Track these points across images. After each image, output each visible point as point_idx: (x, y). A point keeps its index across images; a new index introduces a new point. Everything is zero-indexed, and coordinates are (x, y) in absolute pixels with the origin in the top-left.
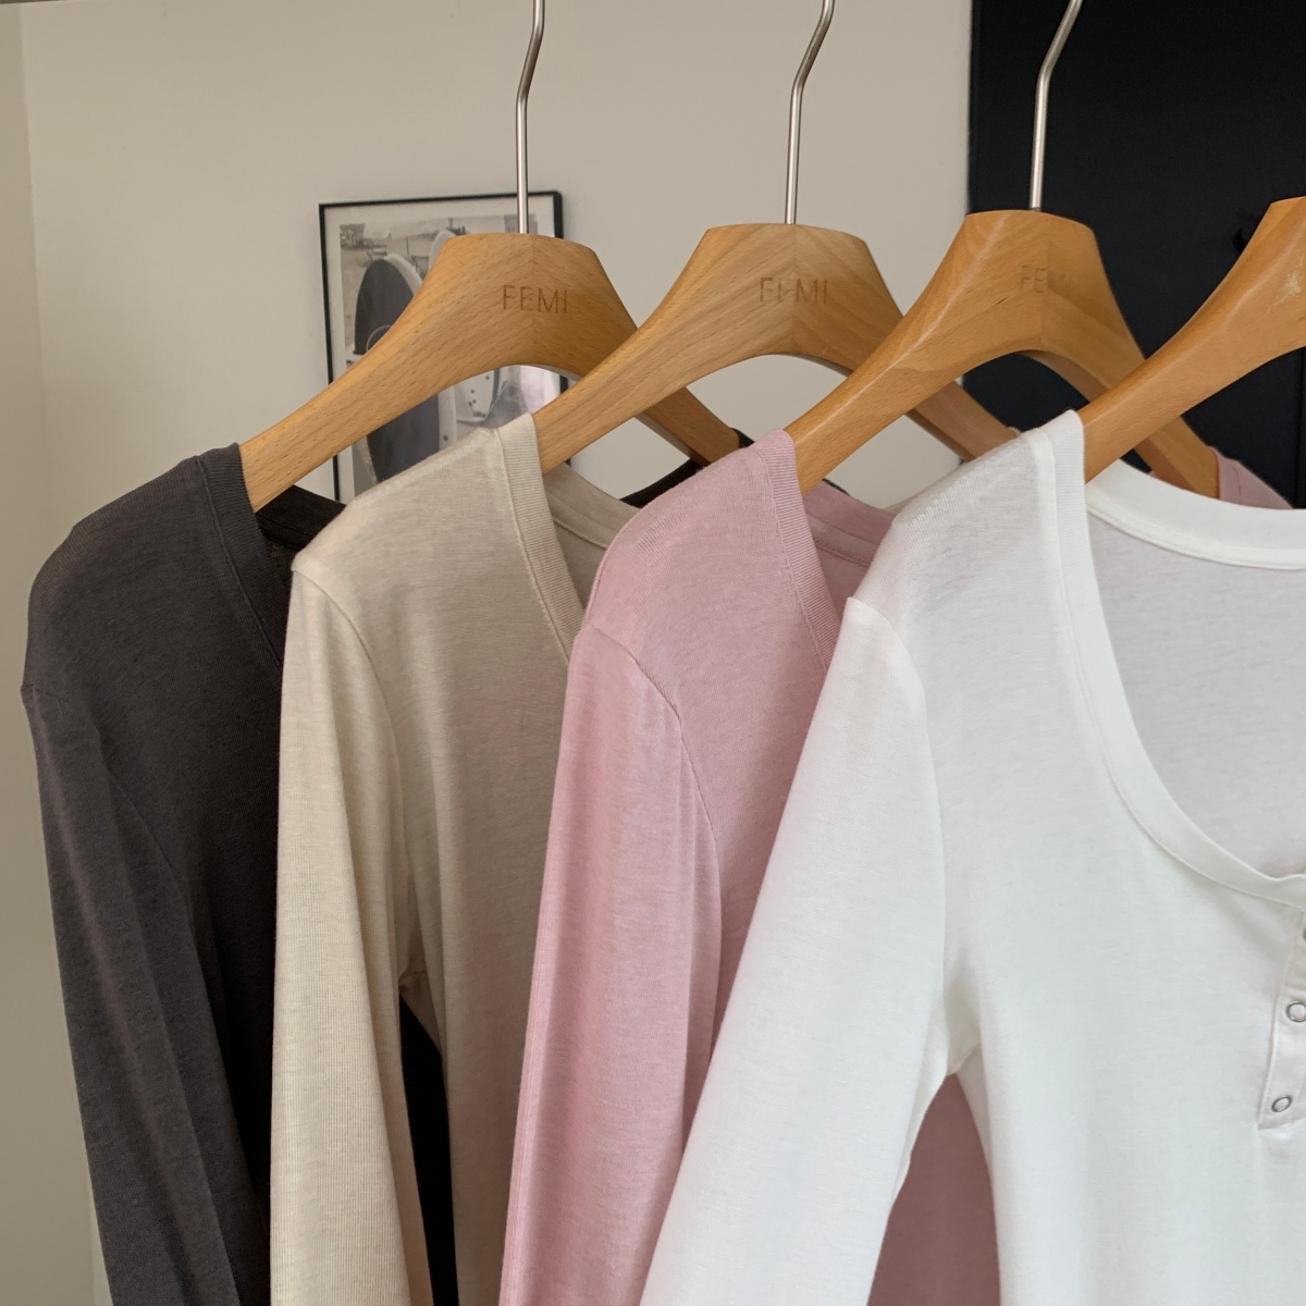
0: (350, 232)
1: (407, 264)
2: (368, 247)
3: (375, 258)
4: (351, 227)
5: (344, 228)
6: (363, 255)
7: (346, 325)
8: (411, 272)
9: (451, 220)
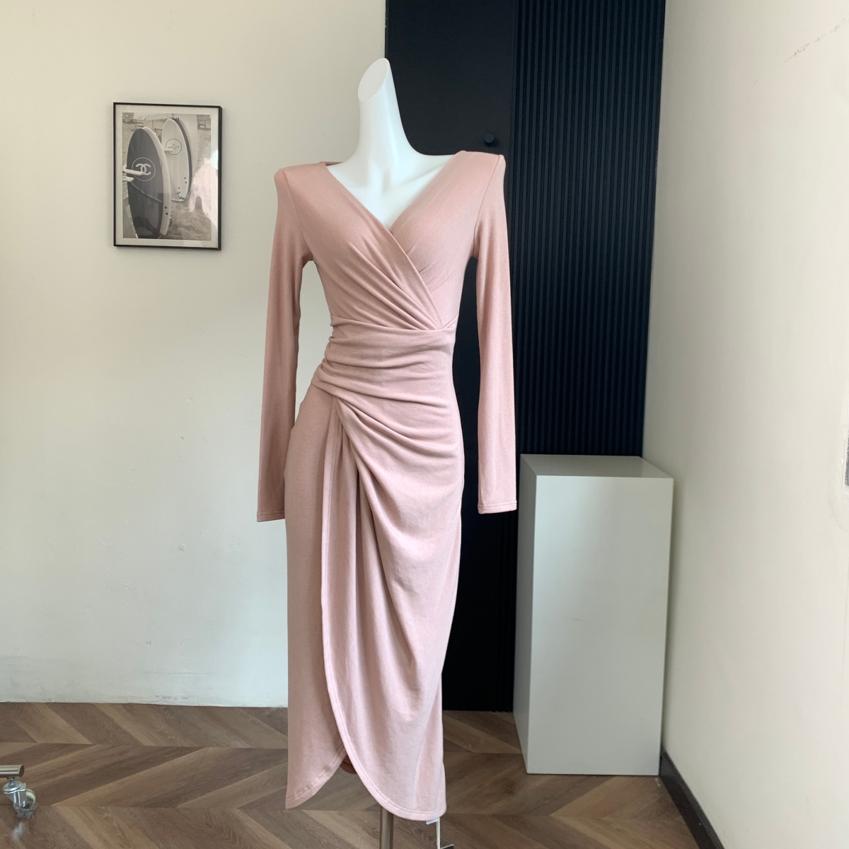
0: (127, 116)
1: (153, 132)
2: (135, 123)
3: (138, 128)
4: (127, 114)
5: (124, 114)
6: (132, 126)
7: (123, 156)
8: (154, 135)
9: (173, 114)
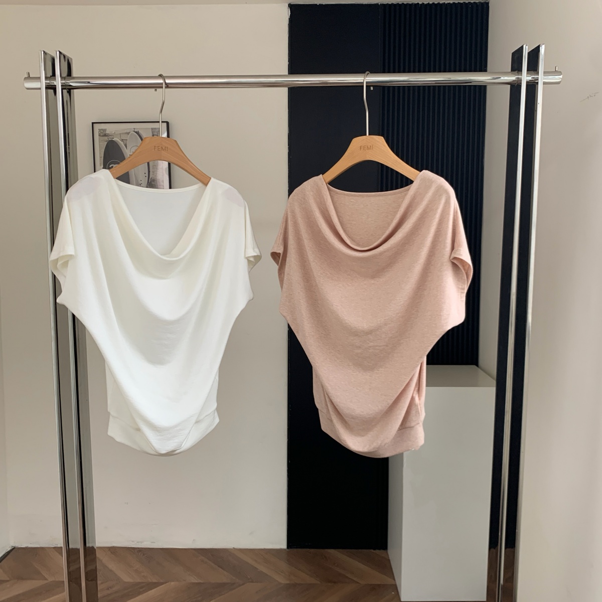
0: (102, 131)
1: (121, 141)
2: (107, 136)
3: (110, 139)
4: (102, 129)
5: (99, 129)
6: (106, 138)
7: (100, 160)
8: (122, 144)
9: (134, 129)
